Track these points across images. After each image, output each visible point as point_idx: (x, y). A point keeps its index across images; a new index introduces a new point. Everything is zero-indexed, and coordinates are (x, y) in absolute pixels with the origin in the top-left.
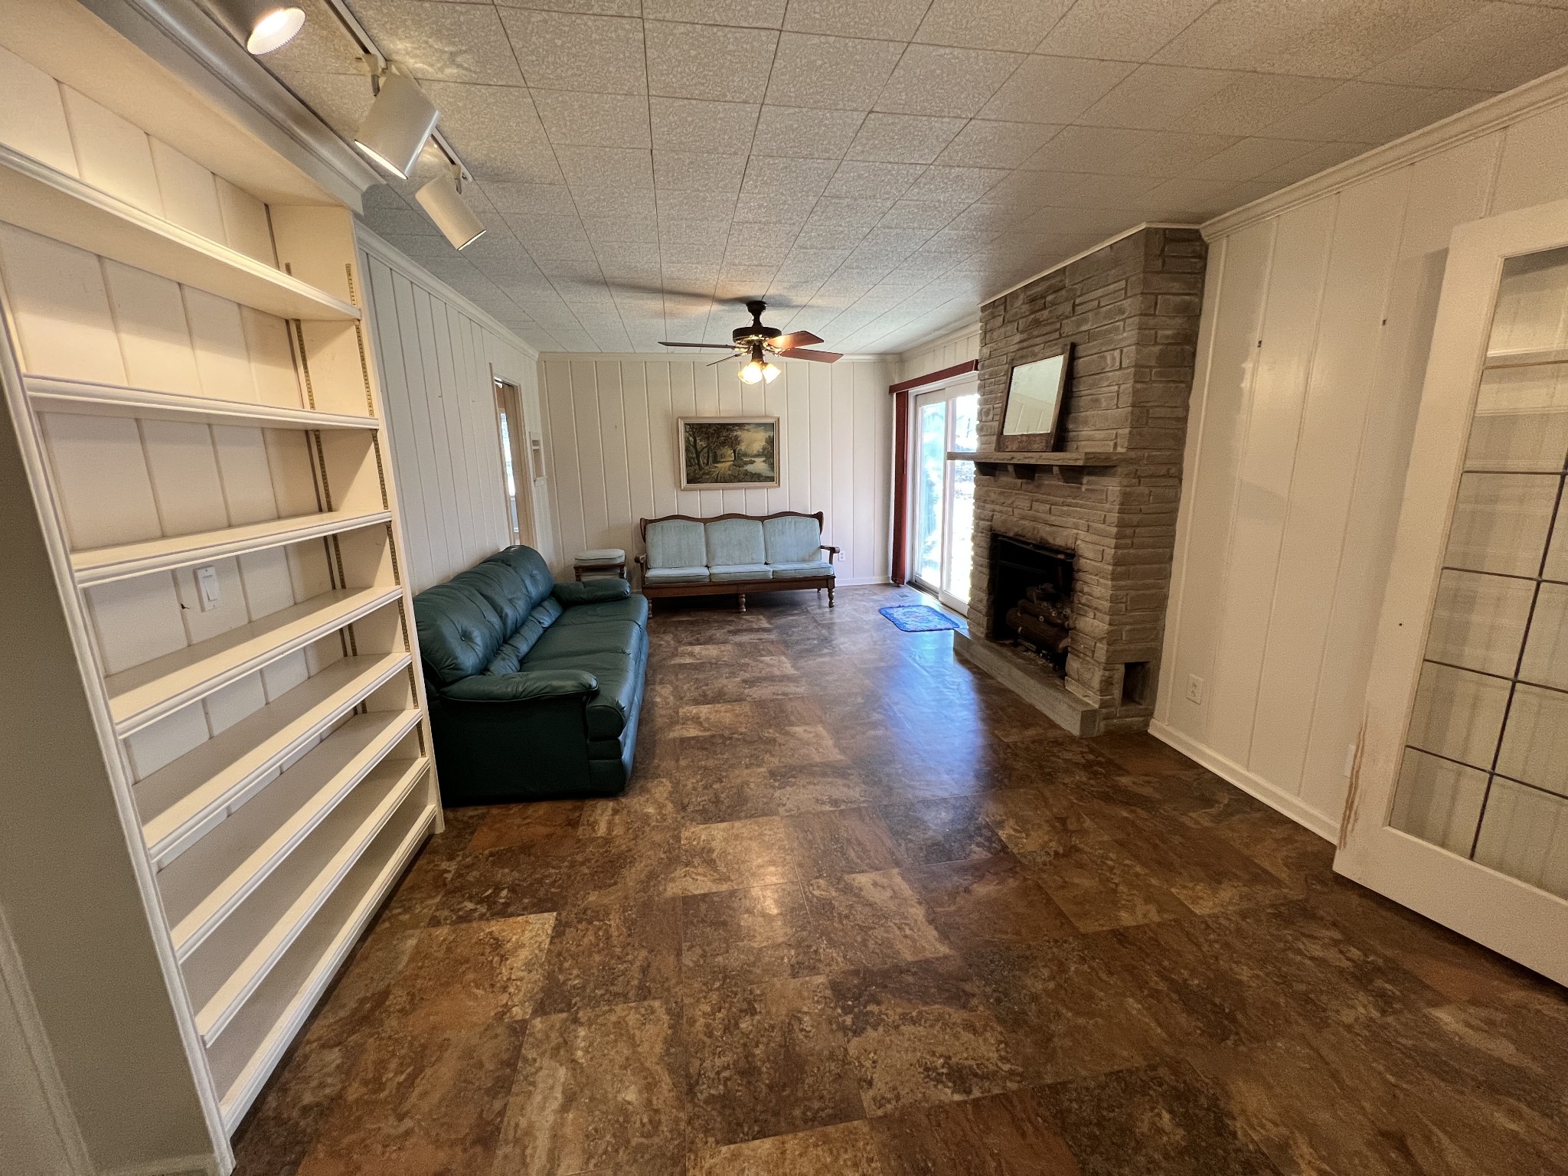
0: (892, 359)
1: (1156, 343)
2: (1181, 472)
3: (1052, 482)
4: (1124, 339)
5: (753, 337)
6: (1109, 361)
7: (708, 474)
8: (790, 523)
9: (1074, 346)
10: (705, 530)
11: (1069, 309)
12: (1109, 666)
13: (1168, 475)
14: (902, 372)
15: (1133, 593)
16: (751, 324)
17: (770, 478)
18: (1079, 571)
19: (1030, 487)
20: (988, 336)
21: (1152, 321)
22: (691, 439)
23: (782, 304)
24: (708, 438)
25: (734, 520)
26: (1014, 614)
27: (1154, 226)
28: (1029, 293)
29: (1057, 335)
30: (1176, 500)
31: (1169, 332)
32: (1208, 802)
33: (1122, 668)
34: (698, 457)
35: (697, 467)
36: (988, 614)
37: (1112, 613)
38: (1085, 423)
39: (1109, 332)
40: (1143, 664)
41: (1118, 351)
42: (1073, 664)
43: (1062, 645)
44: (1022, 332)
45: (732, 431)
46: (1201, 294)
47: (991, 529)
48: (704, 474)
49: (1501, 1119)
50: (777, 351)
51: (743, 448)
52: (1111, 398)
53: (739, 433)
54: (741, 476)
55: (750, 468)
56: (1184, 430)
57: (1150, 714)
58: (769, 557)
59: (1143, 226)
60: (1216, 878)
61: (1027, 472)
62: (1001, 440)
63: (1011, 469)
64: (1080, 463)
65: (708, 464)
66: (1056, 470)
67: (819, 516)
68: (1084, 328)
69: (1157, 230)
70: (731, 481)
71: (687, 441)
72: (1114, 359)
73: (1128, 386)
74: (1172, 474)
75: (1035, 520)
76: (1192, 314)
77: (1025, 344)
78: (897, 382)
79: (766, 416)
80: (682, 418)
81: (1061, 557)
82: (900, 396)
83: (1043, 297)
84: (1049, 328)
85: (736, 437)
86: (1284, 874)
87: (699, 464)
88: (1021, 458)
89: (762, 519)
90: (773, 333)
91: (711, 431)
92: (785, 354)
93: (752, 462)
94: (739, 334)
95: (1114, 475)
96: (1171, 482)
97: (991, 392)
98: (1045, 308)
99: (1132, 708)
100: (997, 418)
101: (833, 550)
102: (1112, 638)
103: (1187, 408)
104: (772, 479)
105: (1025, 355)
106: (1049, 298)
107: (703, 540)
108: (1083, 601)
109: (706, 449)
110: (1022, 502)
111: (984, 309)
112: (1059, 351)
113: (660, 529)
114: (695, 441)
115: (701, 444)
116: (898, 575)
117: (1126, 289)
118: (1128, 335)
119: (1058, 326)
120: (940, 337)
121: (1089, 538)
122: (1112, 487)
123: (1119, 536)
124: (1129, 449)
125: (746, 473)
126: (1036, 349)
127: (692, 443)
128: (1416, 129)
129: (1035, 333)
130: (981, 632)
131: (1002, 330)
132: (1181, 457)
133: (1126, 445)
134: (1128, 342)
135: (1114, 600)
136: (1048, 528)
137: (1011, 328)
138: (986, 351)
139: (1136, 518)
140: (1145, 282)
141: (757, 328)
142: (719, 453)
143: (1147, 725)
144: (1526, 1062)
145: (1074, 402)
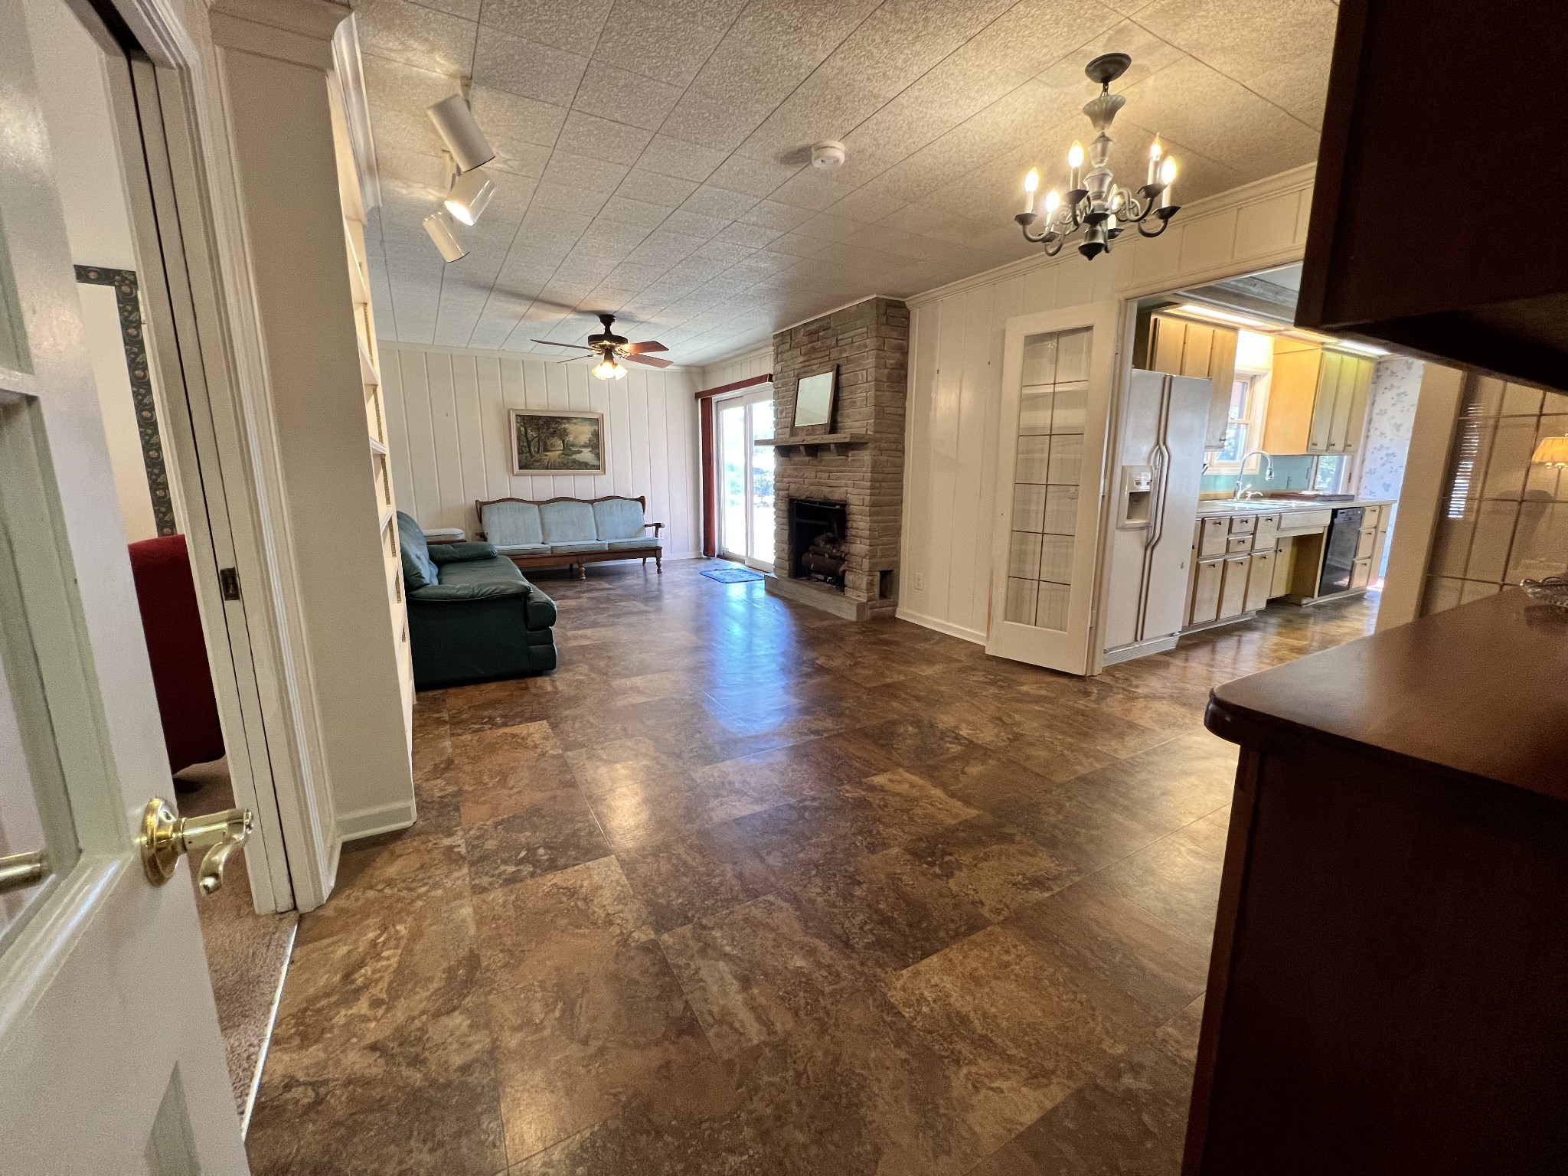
0: (696, 371)
1: (886, 368)
2: (904, 448)
3: (830, 457)
4: (867, 364)
5: (606, 342)
6: (860, 377)
7: (538, 461)
8: (617, 505)
9: (838, 367)
10: (540, 510)
11: (834, 342)
12: (871, 573)
13: (896, 450)
14: (704, 382)
15: (882, 524)
16: (603, 332)
17: (598, 467)
18: (850, 514)
19: (815, 462)
20: (779, 356)
21: (883, 354)
22: (522, 429)
23: (628, 319)
24: (538, 429)
25: (566, 503)
26: (808, 557)
27: (882, 297)
28: (807, 329)
29: (827, 359)
30: (902, 465)
31: (893, 361)
32: (926, 639)
33: (878, 574)
34: (529, 446)
35: (528, 454)
36: (789, 560)
37: (871, 538)
38: (848, 417)
39: (859, 358)
40: (890, 572)
41: (864, 372)
42: (849, 578)
43: (841, 569)
44: (805, 355)
45: (561, 423)
46: (907, 340)
47: (788, 496)
48: (535, 461)
49: (1037, 708)
50: (624, 355)
51: (571, 439)
52: (863, 400)
53: (567, 426)
54: (570, 464)
55: (577, 457)
56: (904, 422)
57: (896, 605)
58: (600, 534)
59: (874, 296)
60: (931, 663)
61: (814, 450)
62: (794, 430)
63: (802, 448)
64: (847, 440)
65: (538, 452)
66: (832, 446)
67: (642, 500)
68: (844, 355)
69: (883, 299)
70: (560, 468)
71: (519, 431)
72: (862, 376)
73: (872, 393)
74: (898, 448)
75: (820, 484)
76: (904, 351)
77: (807, 364)
78: (701, 390)
79: (590, 412)
80: (514, 410)
81: (838, 507)
82: (705, 402)
83: (817, 332)
84: (823, 354)
85: (565, 429)
86: (963, 658)
87: (530, 452)
88: (810, 440)
89: (592, 502)
90: (622, 340)
91: (541, 422)
92: (630, 358)
93: (580, 452)
94: (594, 339)
95: (866, 449)
96: (899, 454)
97: (783, 397)
98: (818, 340)
99: (886, 601)
100: (790, 415)
101: (658, 526)
102: (872, 555)
103: (904, 408)
104: (598, 468)
105: (807, 371)
106: (821, 334)
107: (538, 520)
108: (853, 533)
109: (536, 439)
110: (810, 473)
111: (775, 337)
112: (830, 369)
113: (496, 510)
114: (526, 430)
115: (532, 434)
116: (708, 548)
117: (867, 332)
118: (870, 362)
119: (828, 352)
120: (740, 355)
121: (855, 491)
122: (866, 456)
123: (872, 488)
124: (875, 432)
125: (574, 461)
126: (815, 367)
127: (523, 433)
128: (990, 269)
129: (813, 356)
130: (785, 573)
131: (790, 353)
132: (903, 438)
133: (873, 429)
134: (871, 365)
135: (871, 530)
136: (828, 490)
137: (796, 352)
138: (778, 367)
139: (880, 477)
140: (878, 330)
141: (608, 335)
142: (549, 442)
143: (894, 611)
144: (1049, 694)
145: (840, 403)
